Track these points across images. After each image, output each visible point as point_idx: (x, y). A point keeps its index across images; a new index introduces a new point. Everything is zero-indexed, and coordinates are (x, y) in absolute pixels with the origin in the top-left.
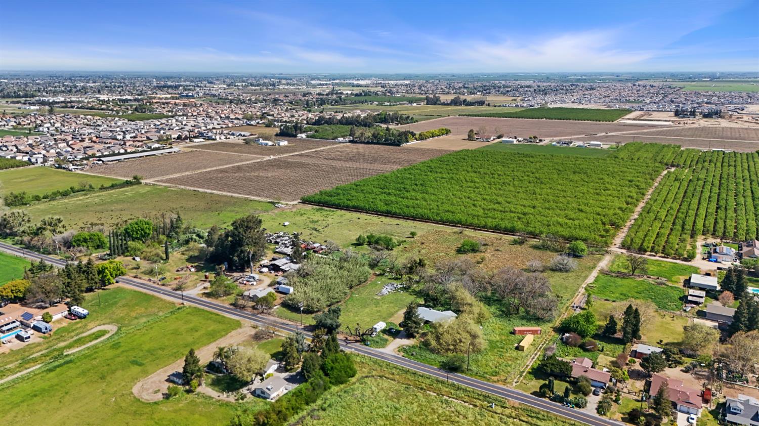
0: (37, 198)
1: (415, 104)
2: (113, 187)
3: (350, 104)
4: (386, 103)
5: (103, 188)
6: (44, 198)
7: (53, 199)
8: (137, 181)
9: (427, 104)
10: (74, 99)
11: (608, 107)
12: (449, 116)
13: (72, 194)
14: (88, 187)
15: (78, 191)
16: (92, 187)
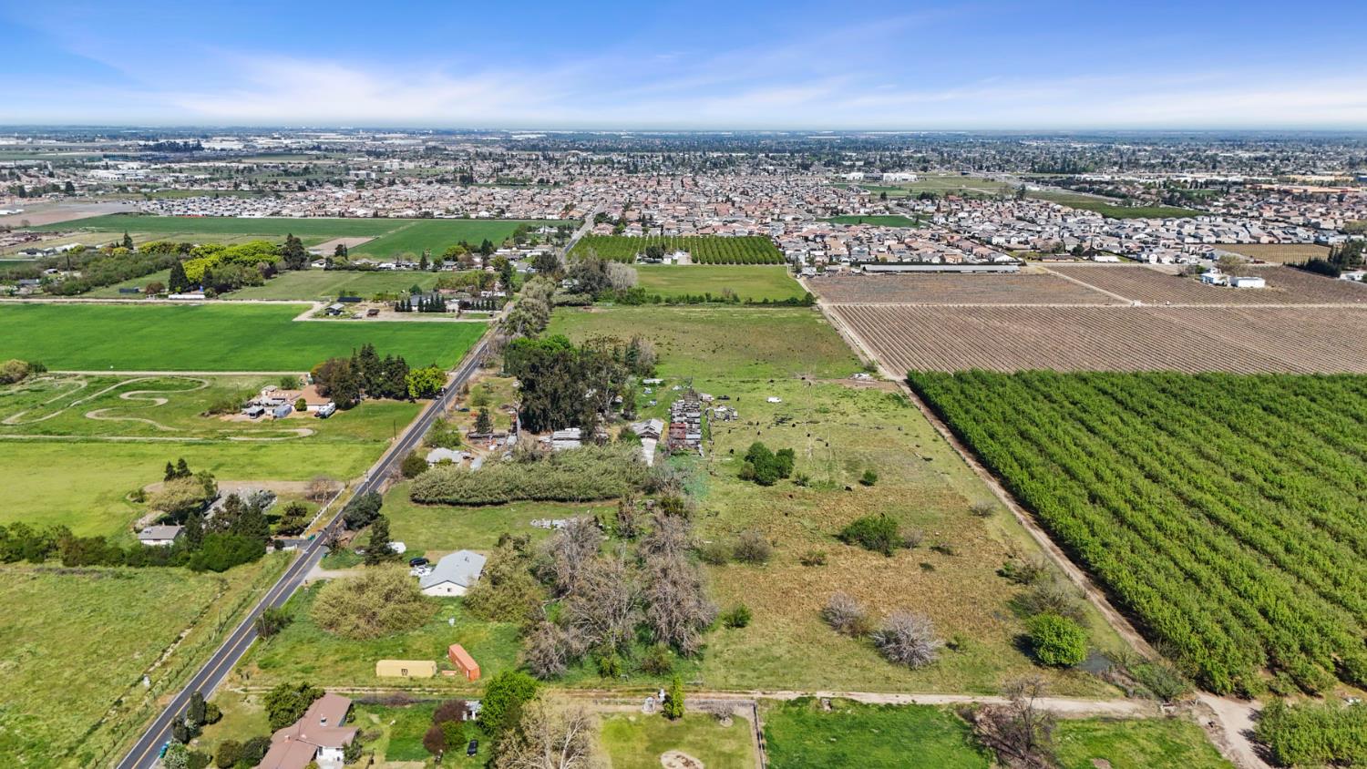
0: (657, 300)
2: (766, 303)
6: (667, 301)
7: (676, 304)
13: (707, 303)
14: (731, 298)
15: (715, 301)
16: (736, 299)
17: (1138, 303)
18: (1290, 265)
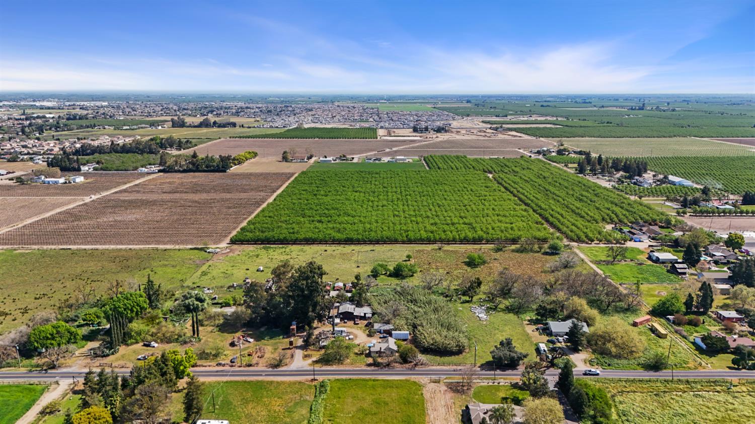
1: (160, 128)
3: (77, 129)
4: (125, 128)
9: (173, 127)
11: (351, 126)
12: (220, 138)
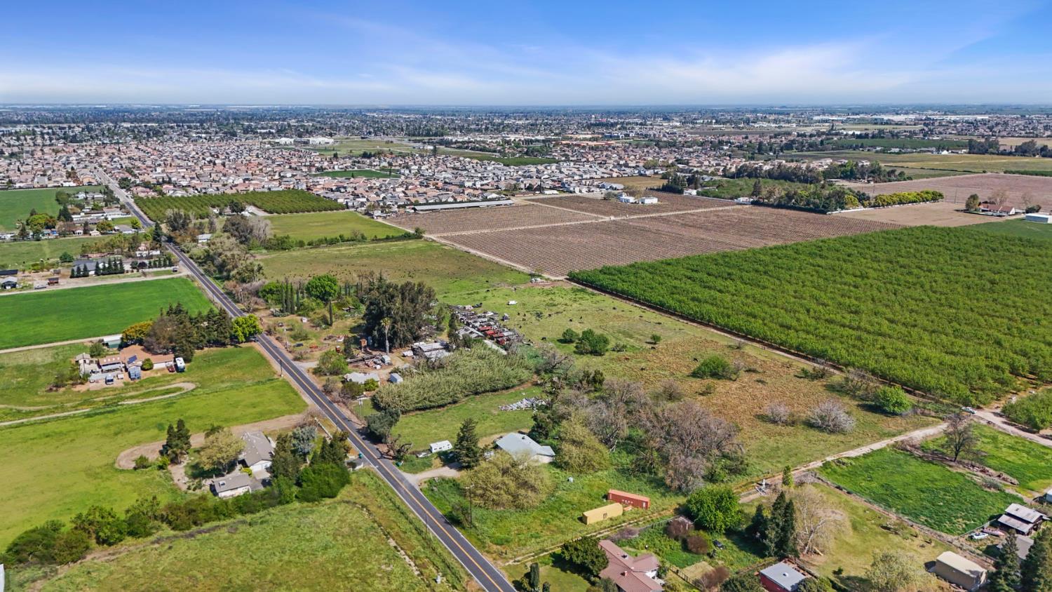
0: (301, 244)
1: (945, 152)
2: (388, 239)
3: (832, 149)
4: (893, 150)
5: (376, 240)
6: (309, 244)
7: (317, 246)
8: (418, 235)
9: (969, 153)
10: (478, 139)
12: (985, 172)
13: (341, 243)
14: (359, 237)
15: (348, 241)
16: (363, 238)
17: (613, 218)
18: (651, 189)
